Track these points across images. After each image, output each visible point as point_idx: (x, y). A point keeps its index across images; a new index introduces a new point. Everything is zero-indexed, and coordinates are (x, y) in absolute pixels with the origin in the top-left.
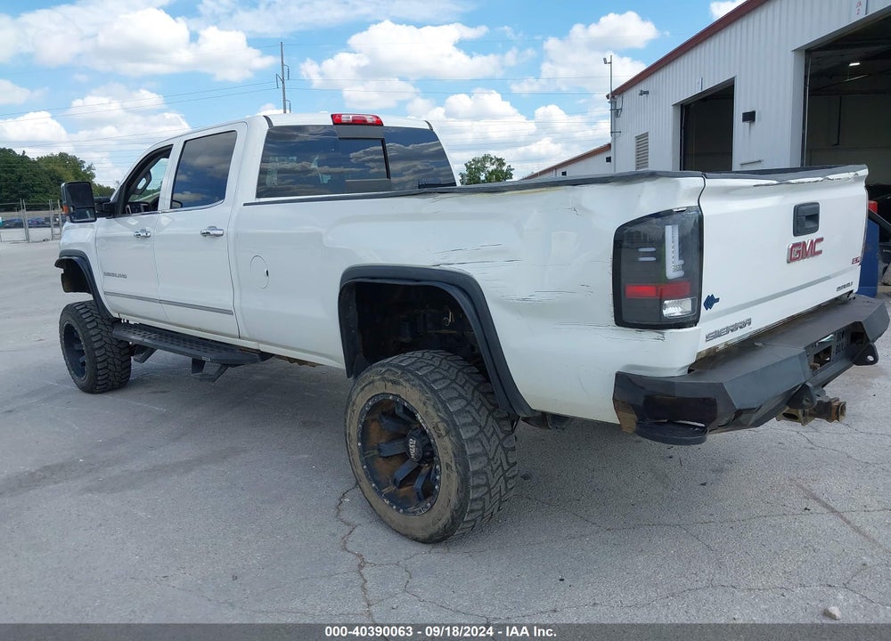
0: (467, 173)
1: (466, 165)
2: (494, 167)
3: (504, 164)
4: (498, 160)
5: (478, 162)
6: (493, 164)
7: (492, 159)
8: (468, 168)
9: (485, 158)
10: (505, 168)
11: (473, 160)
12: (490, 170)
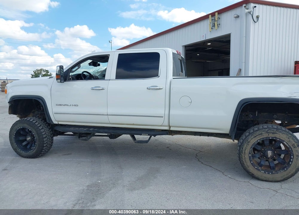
0: (34, 74)
1: (34, 71)
2: (45, 73)
3: (49, 72)
4: (46, 70)
5: (39, 71)
6: (44, 72)
7: (44, 70)
8: (35, 73)
9: (41, 70)
10: (49, 74)
11: (36, 70)
12: (43, 74)
